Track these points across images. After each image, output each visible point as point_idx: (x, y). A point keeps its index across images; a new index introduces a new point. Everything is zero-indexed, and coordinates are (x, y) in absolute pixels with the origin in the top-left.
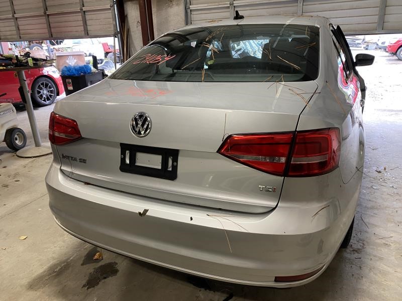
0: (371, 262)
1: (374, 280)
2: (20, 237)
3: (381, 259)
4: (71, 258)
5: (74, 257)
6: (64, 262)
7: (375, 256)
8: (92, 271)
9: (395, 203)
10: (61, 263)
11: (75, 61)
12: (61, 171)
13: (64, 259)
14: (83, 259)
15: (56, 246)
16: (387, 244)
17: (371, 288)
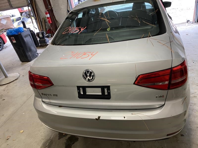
0: (191, 107)
1: (195, 115)
2: (19, 131)
3: (195, 104)
4: (52, 137)
5: (53, 136)
6: (49, 140)
7: (192, 103)
8: (65, 141)
9: (192, 74)
10: (48, 141)
11: (6, 21)
12: (43, 101)
13: (49, 138)
14: (58, 136)
15: (41, 132)
16: (195, 96)
17: (195, 120)
